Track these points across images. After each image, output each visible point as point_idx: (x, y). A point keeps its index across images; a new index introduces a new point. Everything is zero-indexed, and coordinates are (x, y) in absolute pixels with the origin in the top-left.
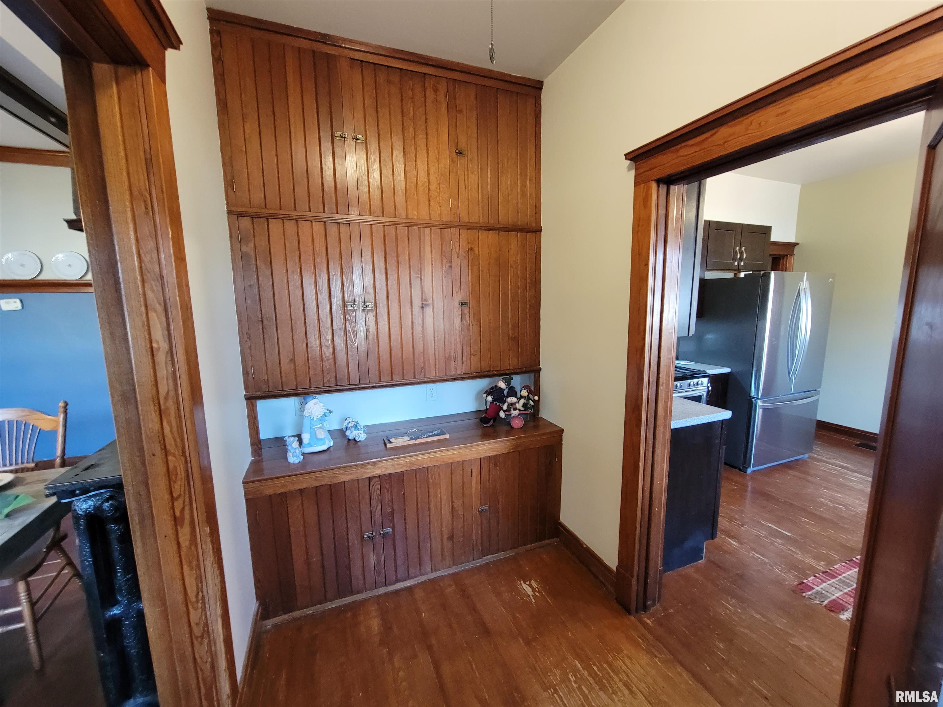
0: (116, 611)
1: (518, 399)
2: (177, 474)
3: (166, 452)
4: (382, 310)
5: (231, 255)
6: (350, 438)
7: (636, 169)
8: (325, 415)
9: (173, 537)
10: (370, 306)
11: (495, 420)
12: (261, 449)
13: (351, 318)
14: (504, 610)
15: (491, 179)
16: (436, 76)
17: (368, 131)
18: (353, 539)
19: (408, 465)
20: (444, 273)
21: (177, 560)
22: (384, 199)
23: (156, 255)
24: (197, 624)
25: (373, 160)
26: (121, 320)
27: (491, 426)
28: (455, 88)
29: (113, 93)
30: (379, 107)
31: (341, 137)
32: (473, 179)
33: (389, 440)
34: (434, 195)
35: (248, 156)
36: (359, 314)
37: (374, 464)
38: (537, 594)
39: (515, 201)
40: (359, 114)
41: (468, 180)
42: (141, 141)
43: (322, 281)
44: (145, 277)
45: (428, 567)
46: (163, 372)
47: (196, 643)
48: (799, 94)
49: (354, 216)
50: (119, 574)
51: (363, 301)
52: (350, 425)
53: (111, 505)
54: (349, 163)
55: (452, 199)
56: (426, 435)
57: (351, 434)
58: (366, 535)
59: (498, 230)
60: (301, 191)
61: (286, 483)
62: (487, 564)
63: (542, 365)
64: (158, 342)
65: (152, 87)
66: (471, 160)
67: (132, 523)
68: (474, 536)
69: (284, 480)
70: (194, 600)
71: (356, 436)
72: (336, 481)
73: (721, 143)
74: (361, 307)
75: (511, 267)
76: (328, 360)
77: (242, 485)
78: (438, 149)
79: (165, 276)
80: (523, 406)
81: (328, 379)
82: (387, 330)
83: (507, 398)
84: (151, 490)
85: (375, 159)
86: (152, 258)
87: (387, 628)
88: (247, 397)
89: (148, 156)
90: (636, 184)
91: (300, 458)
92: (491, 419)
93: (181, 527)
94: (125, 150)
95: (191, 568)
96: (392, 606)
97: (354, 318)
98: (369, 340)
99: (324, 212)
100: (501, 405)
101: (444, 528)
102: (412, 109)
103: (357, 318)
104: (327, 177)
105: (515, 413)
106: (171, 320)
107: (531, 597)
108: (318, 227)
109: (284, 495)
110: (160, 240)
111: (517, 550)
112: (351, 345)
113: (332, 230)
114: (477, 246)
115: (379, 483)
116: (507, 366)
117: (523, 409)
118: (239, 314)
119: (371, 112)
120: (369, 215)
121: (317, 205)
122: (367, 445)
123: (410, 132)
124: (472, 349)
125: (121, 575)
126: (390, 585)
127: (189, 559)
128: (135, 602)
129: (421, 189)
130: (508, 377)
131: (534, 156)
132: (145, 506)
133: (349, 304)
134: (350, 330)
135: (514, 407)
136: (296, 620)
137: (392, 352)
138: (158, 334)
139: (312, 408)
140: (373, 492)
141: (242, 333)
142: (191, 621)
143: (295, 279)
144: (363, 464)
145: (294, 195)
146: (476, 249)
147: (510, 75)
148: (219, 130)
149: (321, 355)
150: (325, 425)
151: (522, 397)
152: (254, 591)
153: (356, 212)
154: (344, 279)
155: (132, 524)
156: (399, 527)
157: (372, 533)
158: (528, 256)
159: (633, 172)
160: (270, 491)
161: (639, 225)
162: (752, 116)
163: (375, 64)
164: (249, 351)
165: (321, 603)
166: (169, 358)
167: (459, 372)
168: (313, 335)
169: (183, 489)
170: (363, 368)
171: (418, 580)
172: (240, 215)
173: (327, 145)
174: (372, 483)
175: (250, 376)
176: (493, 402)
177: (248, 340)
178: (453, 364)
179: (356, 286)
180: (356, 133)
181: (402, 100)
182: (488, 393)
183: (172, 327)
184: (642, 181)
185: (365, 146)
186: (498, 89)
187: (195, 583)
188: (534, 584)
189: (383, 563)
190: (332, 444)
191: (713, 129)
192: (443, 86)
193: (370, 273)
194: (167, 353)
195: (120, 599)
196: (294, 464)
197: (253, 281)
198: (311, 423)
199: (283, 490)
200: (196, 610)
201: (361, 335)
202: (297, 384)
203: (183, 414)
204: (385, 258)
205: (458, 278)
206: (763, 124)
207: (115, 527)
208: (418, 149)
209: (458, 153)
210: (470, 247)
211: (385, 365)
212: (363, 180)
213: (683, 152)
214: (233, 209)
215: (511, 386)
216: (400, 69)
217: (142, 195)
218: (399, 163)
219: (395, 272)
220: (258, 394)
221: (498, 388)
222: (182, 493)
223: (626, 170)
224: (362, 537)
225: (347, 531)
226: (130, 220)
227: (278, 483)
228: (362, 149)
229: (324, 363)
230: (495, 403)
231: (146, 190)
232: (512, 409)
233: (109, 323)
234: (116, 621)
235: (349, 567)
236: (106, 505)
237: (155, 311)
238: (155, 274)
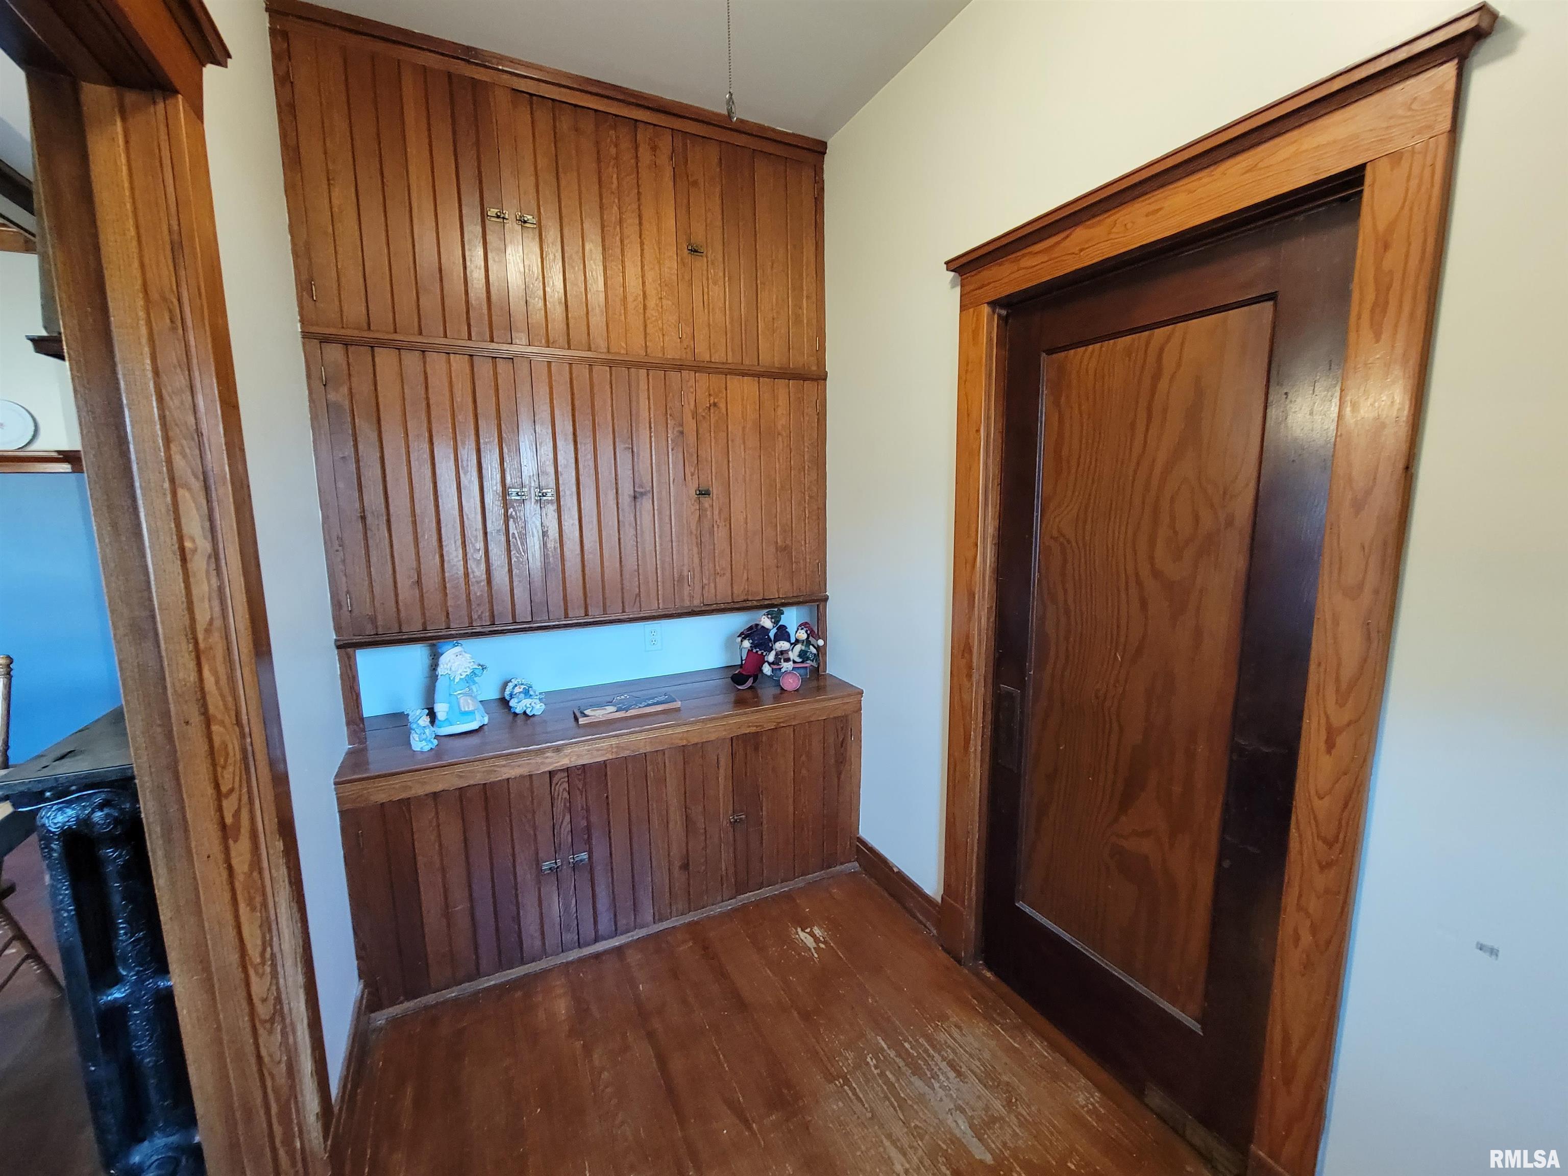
0: (118, 994)
1: (792, 644)
2: (227, 754)
3: (208, 721)
4: (569, 501)
5: (310, 406)
6: (517, 711)
7: (962, 286)
8: (473, 673)
9: (220, 857)
10: (549, 495)
11: (756, 679)
12: (364, 730)
13: (516, 513)
14: (768, 972)
15: (745, 294)
16: (655, 125)
17: (542, 209)
18: (525, 874)
19: (614, 750)
20: (670, 442)
21: (227, 896)
22: (571, 321)
23: (190, 398)
24: (264, 1000)
25: (551, 256)
26: (129, 502)
27: (750, 688)
28: (685, 145)
29: (117, 133)
30: (560, 170)
31: (498, 217)
32: (716, 292)
33: (582, 713)
34: (653, 316)
35: (337, 243)
36: (531, 507)
37: (558, 749)
38: (822, 946)
39: (784, 331)
40: (528, 182)
41: (708, 294)
42: (163, 214)
43: (468, 454)
44: (171, 434)
45: (647, 913)
46: (203, 587)
47: (261, 1031)
48: (1175, 185)
49: (520, 346)
50: (122, 932)
51: (537, 486)
52: (517, 690)
53: (107, 815)
54: (512, 261)
55: (683, 325)
56: (644, 704)
57: (519, 705)
58: (546, 866)
59: (758, 375)
60: (430, 303)
61: (409, 784)
62: (744, 907)
63: (831, 591)
64: (193, 540)
65: (183, 126)
66: (713, 264)
67: (150, 835)
68: (723, 863)
69: (405, 777)
70: (258, 960)
71: (527, 708)
72: (493, 778)
73: (1076, 250)
74: (533, 496)
75: (779, 434)
76: (478, 582)
77: (333, 787)
78: (659, 243)
79: (205, 432)
80: (800, 656)
81: (480, 613)
82: (577, 534)
83: (775, 642)
84: (183, 782)
85: (555, 256)
86: (182, 403)
87: (581, 1011)
88: (339, 643)
89: (176, 237)
90: (963, 308)
91: (432, 743)
92: (750, 676)
93: (236, 841)
94: (137, 227)
95: (253, 909)
96: (590, 977)
97: (522, 514)
98: (547, 549)
99: (470, 338)
100: (764, 654)
101: (674, 851)
102: (615, 176)
103: (527, 514)
104: (475, 281)
105: (787, 666)
106: (215, 504)
107: (813, 950)
108: (459, 363)
109: (406, 803)
110: (197, 374)
111: (792, 882)
112: (517, 557)
113: (484, 369)
114: (723, 400)
115: (566, 779)
116: (775, 592)
117: (800, 660)
118: (324, 506)
119: (547, 177)
120: (545, 345)
121: (457, 327)
122: (545, 722)
123: (613, 214)
124: (717, 565)
125: (125, 934)
126: (588, 944)
127: (249, 893)
128: (152, 978)
129: (631, 306)
130: (776, 609)
131: (813, 260)
132: (173, 809)
133: (513, 490)
134: (516, 532)
135: (785, 656)
136: (427, 1008)
137: (587, 569)
138: (194, 526)
139: (452, 661)
140: (556, 794)
141: (330, 538)
142: (253, 993)
143: (420, 449)
144: (539, 750)
145: (419, 311)
146: (722, 405)
147: (774, 130)
148: (287, 197)
149: (467, 575)
150: (475, 690)
151: (797, 641)
152: (356, 963)
153: (524, 341)
154: (505, 450)
155: (150, 839)
156: (600, 852)
157: (556, 862)
158: (807, 418)
159: (958, 290)
160: (382, 797)
161: (967, 371)
162: (1114, 214)
163: (553, 100)
164: (341, 567)
165: (470, 979)
166: (213, 566)
167: (696, 602)
168: (453, 542)
169: (237, 779)
170: (539, 597)
171: (632, 936)
172: (325, 340)
173: (473, 230)
174: (555, 781)
175: (345, 609)
176: (752, 650)
177: (340, 548)
178: (686, 591)
179: (524, 462)
180: (523, 212)
181: (599, 160)
182: (744, 635)
183: (217, 516)
184: (971, 303)
185: (538, 234)
186: (754, 150)
187: (259, 931)
188: (817, 931)
189: (575, 910)
190: (486, 721)
191: (1065, 230)
192: (665, 143)
193: (548, 440)
194: (209, 557)
195: (124, 973)
196: (422, 752)
197: (349, 451)
198: (450, 685)
199: (404, 795)
200: (262, 976)
201: (534, 543)
202: (424, 624)
203: (237, 658)
204: (573, 416)
205: (694, 450)
206: (1129, 226)
207: (114, 852)
208: (625, 242)
209: (691, 250)
210: (712, 401)
211: (575, 591)
212: (535, 289)
213: (1026, 262)
214: (313, 329)
215: (780, 624)
216: (596, 111)
217: (165, 299)
218: (595, 263)
219: (590, 441)
220: (357, 639)
221: (759, 627)
222: (237, 785)
223: (949, 286)
224: (540, 870)
225: (514, 861)
226: (144, 340)
227: (397, 783)
228: (533, 239)
229: (471, 588)
230: (754, 651)
231: (173, 292)
232: (782, 661)
233: (108, 507)
234: (118, 1011)
235: (517, 919)
236: (98, 816)
237: (189, 489)
238: (188, 429)
